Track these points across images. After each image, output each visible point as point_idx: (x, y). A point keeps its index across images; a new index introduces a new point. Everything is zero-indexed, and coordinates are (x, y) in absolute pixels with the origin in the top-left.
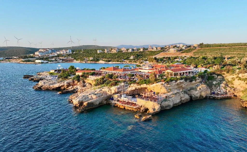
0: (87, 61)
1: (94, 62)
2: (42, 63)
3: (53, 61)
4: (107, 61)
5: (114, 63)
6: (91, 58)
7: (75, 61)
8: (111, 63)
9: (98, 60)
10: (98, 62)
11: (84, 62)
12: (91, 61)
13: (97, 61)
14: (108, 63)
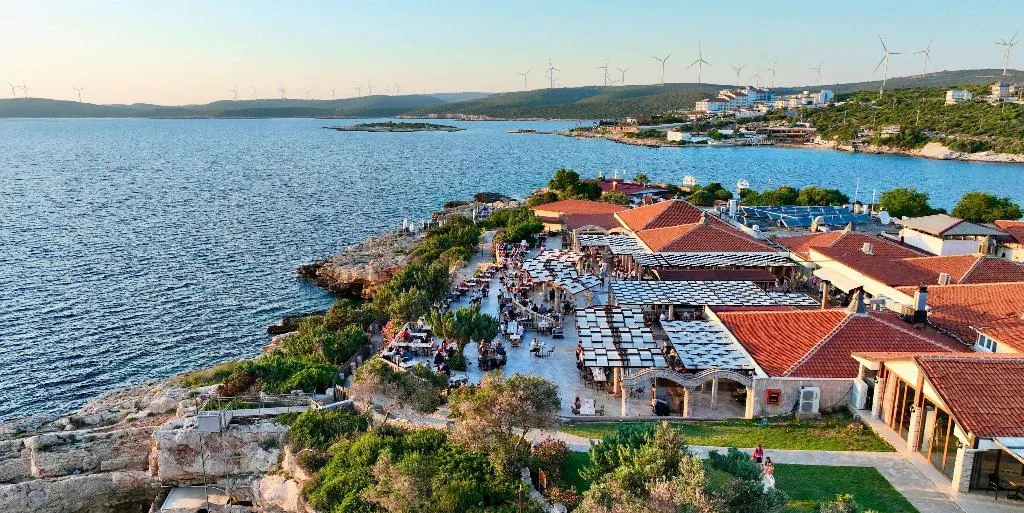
0: (863, 142)
1: (895, 150)
2: (682, 143)
3: (726, 137)
4: (962, 147)
5: (1003, 157)
6: (889, 130)
7: (818, 139)
8: (988, 159)
9: (919, 140)
10: (914, 152)
11: (850, 148)
12: (885, 142)
13: (913, 147)
14: (967, 156)
